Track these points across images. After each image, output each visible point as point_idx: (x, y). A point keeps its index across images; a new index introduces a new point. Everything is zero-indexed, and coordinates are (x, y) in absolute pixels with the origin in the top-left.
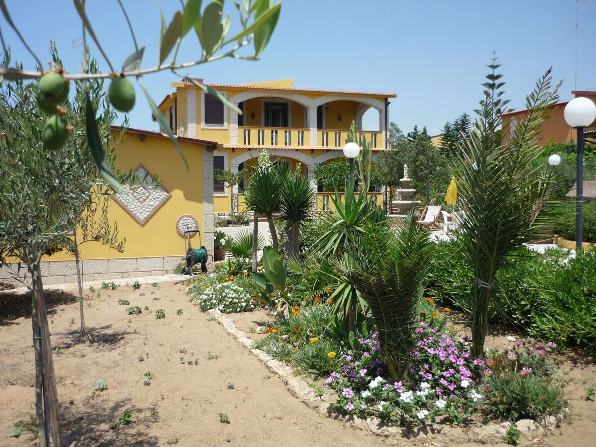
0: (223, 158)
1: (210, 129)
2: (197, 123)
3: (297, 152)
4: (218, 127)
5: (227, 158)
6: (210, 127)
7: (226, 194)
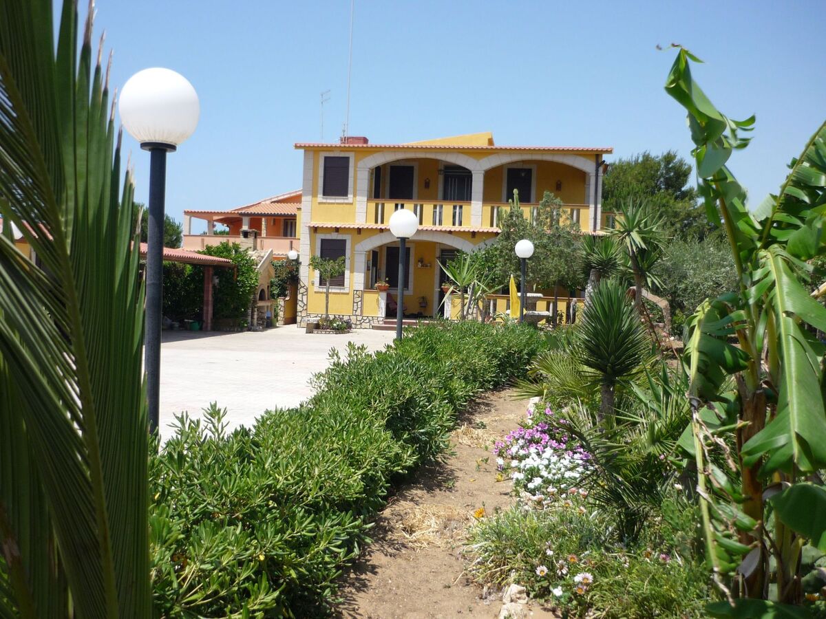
0: (344, 241)
1: (329, 203)
2: (313, 196)
3: (450, 235)
4: (339, 200)
5: (350, 241)
6: (329, 201)
7: (346, 291)
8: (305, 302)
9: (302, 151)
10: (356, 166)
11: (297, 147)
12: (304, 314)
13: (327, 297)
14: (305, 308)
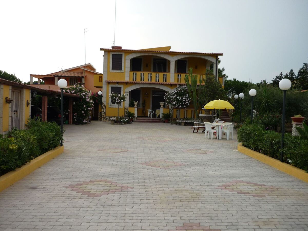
0: (121, 88)
1: (114, 72)
2: (107, 70)
3: (162, 85)
5: (123, 87)
7: (122, 107)
8: (105, 112)
9: (103, 51)
10: (125, 58)
11: (101, 49)
12: (104, 117)
13: (119, 110)
14: (105, 114)
